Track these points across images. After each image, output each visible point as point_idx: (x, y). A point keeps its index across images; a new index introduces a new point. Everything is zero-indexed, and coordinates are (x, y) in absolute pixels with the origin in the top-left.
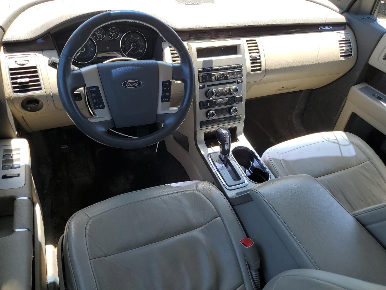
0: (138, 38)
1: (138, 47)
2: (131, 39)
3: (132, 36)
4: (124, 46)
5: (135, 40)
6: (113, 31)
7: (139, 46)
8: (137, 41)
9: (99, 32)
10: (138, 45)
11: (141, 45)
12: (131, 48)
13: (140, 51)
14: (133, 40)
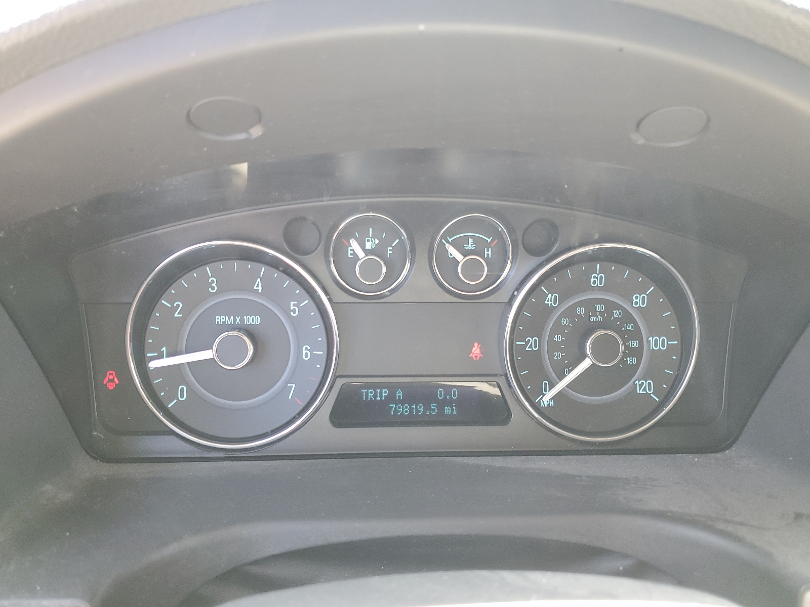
0: (639, 300)
1: (632, 360)
2: (589, 305)
3: (597, 279)
4: (531, 343)
5: (611, 306)
6: (470, 245)
7: (637, 353)
8: (628, 318)
9: (369, 245)
10: (633, 344)
11: (656, 343)
12: (586, 363)
13: (644, 387)
14: (599, 308)
